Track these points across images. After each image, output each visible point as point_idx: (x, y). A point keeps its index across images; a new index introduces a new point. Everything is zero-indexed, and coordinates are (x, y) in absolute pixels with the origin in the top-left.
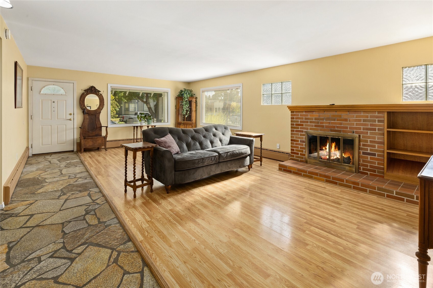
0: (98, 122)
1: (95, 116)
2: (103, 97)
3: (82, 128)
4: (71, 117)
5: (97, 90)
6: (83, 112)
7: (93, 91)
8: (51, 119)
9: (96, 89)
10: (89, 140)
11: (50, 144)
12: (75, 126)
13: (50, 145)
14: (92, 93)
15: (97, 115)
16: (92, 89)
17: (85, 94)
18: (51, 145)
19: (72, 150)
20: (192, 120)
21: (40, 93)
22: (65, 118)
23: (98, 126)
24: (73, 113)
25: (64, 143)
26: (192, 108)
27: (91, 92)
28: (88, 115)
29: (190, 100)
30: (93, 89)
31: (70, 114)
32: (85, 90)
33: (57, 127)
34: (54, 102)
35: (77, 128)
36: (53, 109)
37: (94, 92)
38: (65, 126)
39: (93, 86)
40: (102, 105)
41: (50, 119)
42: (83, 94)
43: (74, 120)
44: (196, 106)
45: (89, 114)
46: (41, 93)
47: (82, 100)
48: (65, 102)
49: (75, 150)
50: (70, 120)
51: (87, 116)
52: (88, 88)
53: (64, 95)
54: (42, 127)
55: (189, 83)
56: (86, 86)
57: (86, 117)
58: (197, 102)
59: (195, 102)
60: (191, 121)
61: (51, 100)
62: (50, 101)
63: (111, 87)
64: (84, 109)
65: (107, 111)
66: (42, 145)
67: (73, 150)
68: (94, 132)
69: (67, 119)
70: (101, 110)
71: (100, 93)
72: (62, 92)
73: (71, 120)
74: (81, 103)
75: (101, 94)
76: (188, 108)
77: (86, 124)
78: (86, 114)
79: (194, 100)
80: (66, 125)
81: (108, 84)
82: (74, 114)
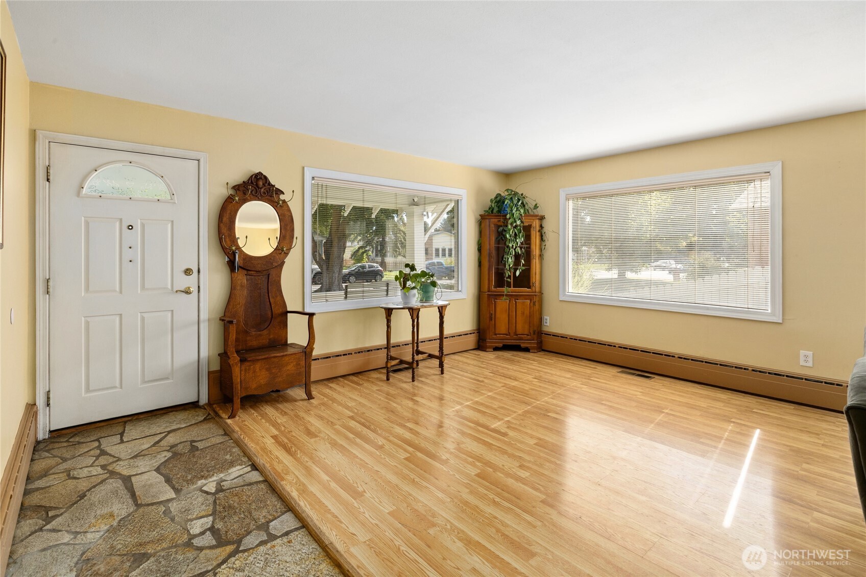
0: (276, 297)
1: (266, 276)
2: (291, 214)
3: (227, 320)
4: (190, 282)
5: (274, 186)
6: (231, 264)
7: (262, 190)
8: (121, 292)
9: (269, 184)
10: (258, 366)
11: (118, 384)
12: (204, 315)
13: (116, 387)
14: (257, 196)
15: (273, 273)
16: (257, 185)
17: (237, 198)
18: (121, 387)
19: (192, 398)
20: (531, 284)
21: (78, 194)
22: (169, 287)
23: (277, 310)
24: (197, 269)
25: (167, 378)
26: (533, 247)
27: (253, 192)
28: (245, 272)
29: (526, 224)
30: (261, 183)
31: (188, 272)
32: (236, 188)
33: (143, 319)
34: (130, 227)
35: (209, 320)
36: (128, 254)
37: (264, 193)
38: (169, 314)
39: (260, 173)
40: (288, 237)
41: (115, 291)
42: (229, 200)
43: (199, 291)
44: (542, 239)
45: (248, 270)
46: (84, 191)
47: (225, 219)
48: (169, 226)
49: (204, 400)
50: (187, 292)
51: (241, 278)
52: (245, 179)
53: (166, 202)
54: (87, 323)
55: (507, 175)
56: (238, 175)
57: (239, 282)
58: (545, 230)
59: (539, 231)
60: (529, 287)
61: (121, 220)
62: (118, 224)
63: (313, 178)
64: (234, 254)
65: (301, 259)
66: (88, 390)
67: (198, 402)
68: (265, 332)
69: (175, 290)
70: (287, 254)
71: (282, 197)
72: (158, 189)
73: (190, 293)
74: (224, 230)
75: (284, 201)
76: (521, 248)
77: (238, 306)
78: (240, 269)
79: (536, 224)
80: (172, 311)
81: (305, 168)
82: (199, 272)
